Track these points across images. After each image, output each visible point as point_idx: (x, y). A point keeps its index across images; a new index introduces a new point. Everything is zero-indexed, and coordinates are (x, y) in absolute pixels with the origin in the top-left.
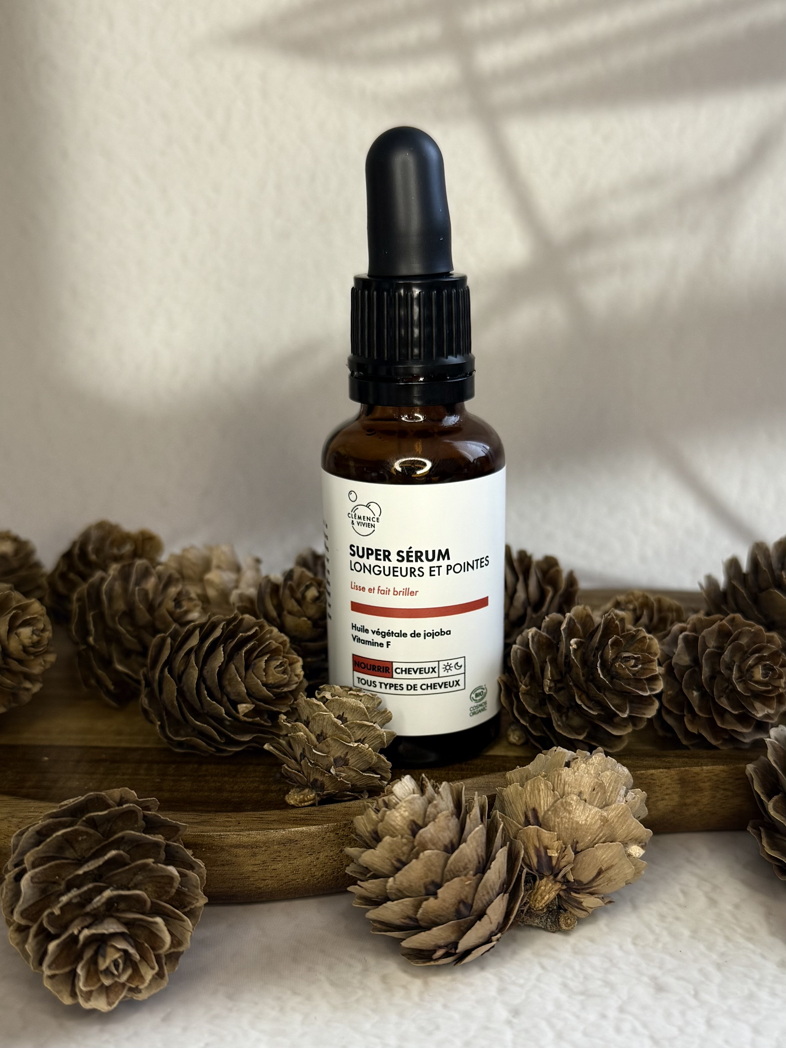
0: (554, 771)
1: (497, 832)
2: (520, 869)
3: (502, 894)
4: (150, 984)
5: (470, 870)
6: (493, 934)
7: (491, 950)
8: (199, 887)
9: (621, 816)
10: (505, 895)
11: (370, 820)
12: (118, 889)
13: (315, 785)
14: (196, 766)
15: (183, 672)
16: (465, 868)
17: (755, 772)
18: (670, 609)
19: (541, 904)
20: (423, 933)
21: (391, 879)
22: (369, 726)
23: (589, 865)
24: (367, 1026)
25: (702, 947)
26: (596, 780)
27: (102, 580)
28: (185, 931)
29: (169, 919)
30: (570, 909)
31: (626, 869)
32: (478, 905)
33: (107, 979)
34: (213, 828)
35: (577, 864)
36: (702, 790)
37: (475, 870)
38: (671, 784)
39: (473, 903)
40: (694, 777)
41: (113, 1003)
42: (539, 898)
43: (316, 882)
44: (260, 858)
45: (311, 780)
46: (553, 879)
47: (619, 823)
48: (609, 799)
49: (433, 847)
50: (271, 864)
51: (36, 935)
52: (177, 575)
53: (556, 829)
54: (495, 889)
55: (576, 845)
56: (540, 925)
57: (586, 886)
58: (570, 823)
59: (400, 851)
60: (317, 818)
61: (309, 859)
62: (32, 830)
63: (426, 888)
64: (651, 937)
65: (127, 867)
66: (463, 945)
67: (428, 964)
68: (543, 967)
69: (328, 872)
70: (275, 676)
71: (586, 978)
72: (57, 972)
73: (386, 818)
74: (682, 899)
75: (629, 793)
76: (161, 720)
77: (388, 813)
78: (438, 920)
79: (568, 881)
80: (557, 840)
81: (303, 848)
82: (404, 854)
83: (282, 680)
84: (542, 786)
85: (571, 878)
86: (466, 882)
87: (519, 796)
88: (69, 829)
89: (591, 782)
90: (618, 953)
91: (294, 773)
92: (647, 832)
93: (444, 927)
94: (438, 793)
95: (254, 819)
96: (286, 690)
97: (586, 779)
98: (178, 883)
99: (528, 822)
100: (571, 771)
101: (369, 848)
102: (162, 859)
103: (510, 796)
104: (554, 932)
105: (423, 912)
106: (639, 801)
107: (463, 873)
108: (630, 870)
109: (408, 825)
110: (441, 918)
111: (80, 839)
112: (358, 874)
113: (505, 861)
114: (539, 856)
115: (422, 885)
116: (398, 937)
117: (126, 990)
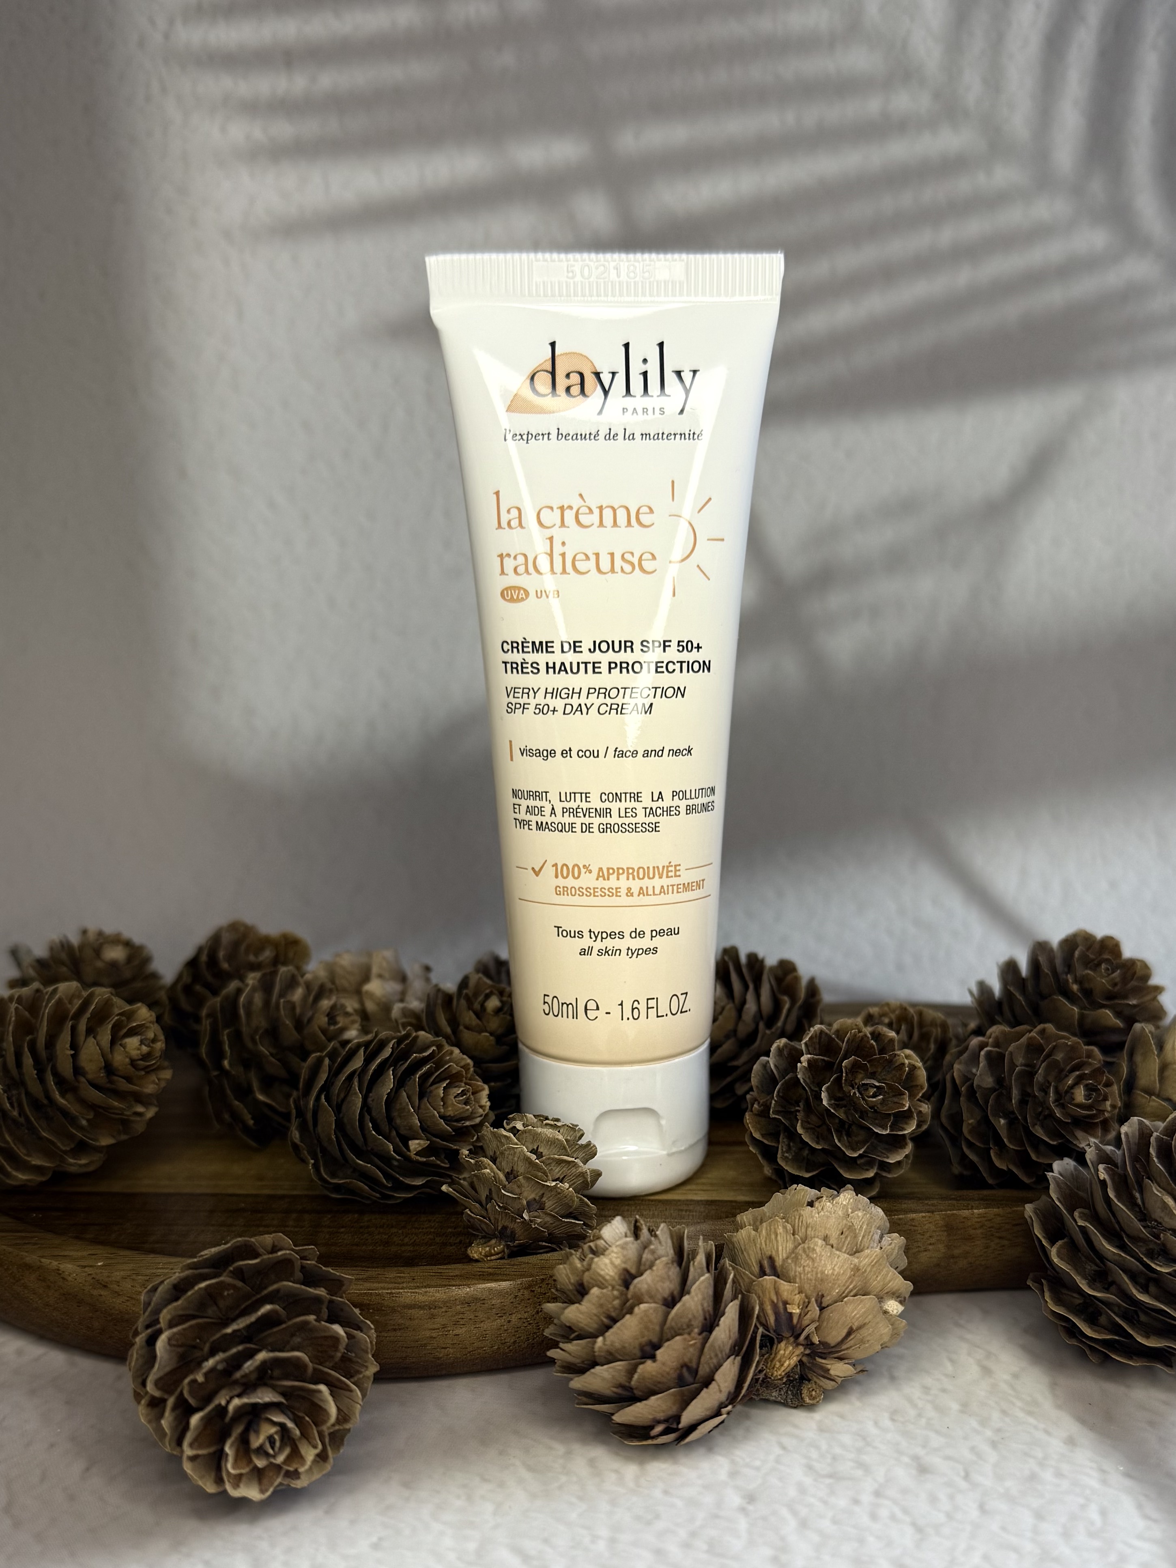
0: (794, 1211)
1: (726, 1284)
2: (754, 1330)
3: (733, 1357)
4: (311, 1468)
5: (695, 1328)
6: (723, 1406)
7: (720, 1426)
8: (369, 1351)
9: (875, 1264)
10: (737, 1358)
11: (574, 1269)
12: (272, 1351)
13: (503, 1234)
14: (356, 1216)
15: (343, 1100)
16: (689, 1325)
17: (1036, 1213)
18: (933, 1023)
19: (779, 1373)
20: (638, 1404)
21: (600, 1339)
22: (569, 1162)
23: (837, 1323)
24: (573, 1516)
25: (974, 1423)
26: (845, 1221)
27: (239, 991)
28: (353, 1403)
29: (335, 1389)
30: (815, 1379)
31: (882, 1328)
32: (703, 1370)
33: (258, 1458)
34: (382, 1285)
35: (823, 1322)
36: (972, 1238)
37: (700, 1328)
38: (936, 1231)
39: (698, 1367)
40: (963, 1222)
41: (267, 1490)
42: (778, 1365)
43: (507, 1351)
44: (440, 1321)
45: (499, 1228)
46: (795, 1342)
47: (872, 1273)
48: (860, 1245)
49: (650, 1301)
50: (452, 1328)
51: (174, 1409)
52: (329, 985)
53: (798, 1280)
54: (725, 1350)
55: (822, 1298)
57: (834, 1350)
58: (814, 1273)
59: (610, 1306)
60: (508, 1273)
61: (499, 1322)
62: (168, 1284)
63: (642, 1349)
64: (912, 1413)
65: (284, 1326)
66: (687, 1418)
67: (644, 1443)
68: (784, 1448)
69: (522, 1338)
70: (455, 1106)
71: (834, 1458)
72: (200, 1452)
73: (593, 1266)
74: (950, 1368)
75: (884, 1239)
76: (314, 1157)
77: (596, 1260)
78: (656, 1389)
79: (813, 1344)
80: (799, 1293)
81: (491, 1309)
82: (615, 1309)
83: (462, 1112)
84: (780, 1230)
85: (816, 1340)
86: (691, 1341)
87: (752, 1242)
88: (213, 1281)
89: (839, 1224)
90: (873, 1430)
91: (478, 1219)
92: (906, 1284)
93: (667, 1395)
94: (656, 1236)
96: (468, 1123)
97: (832, 1221)
98: (344, 1346)
99: (763, 1273)
100: (814, 1211)
101: (573, 1303)
102: (325, 1317)
103: (742, 1243)
104: (795, 1408)
105: (639, 1378)
106: (897, 1248)
107: (686, 1331)
108: (886, 1330)
109: (620, 1275)
110: (659, 1385)
111: (226, 1293)
112: (559, 1335)
113: (736, 1317)
114: (777, 1314)
115: (637, 1346)
116: (607, 1410)
117: (282, 1474)
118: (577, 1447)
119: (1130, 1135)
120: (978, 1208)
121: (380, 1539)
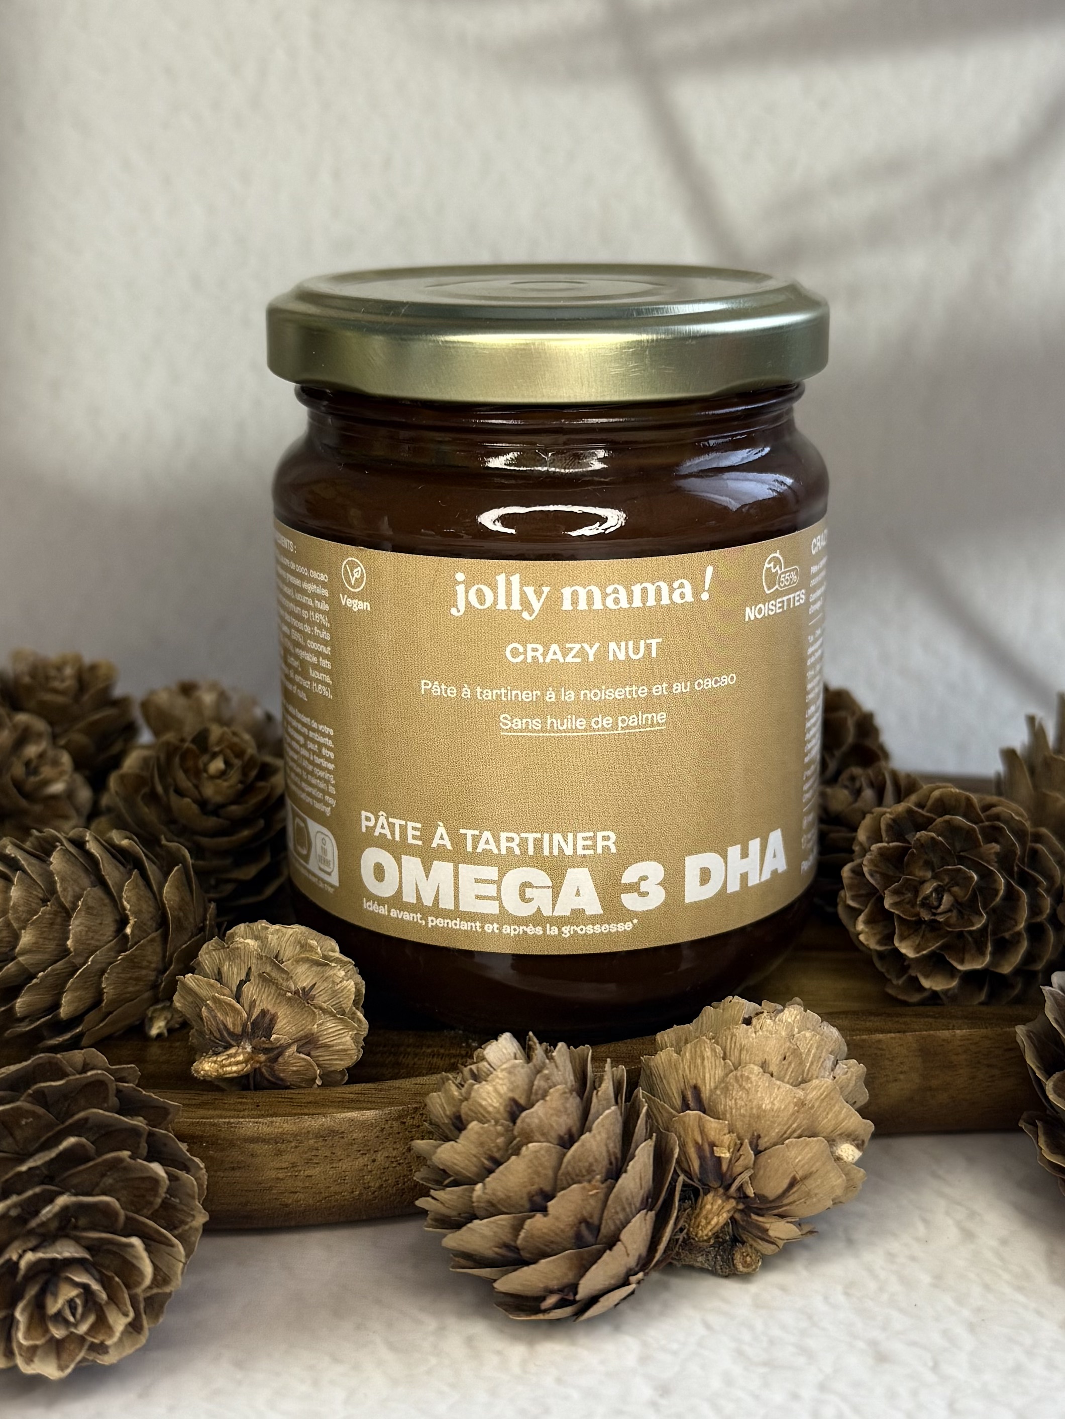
0: (725, 1030)
1: (637, 1118)
2: (672, 1177)
3: (645, 1211)
4: (121, 1340)
5: (598, 1174)
6: (632, 1273)
7: (629, 1298)
8: (196, 1196)
9: (825, 1098)
10: (650, 1213)
11: (450, 1098)
12: (76, 1195)
16: (590, 1171)
17: (1029, 1037)
19: (705, 1232)
20: (525, 1268)
21: (479, 1186)
23: (777, 1171)
24: (442, 1407)
25: (948, 1300)
26: (788, 1044)
28: (174, 1261)
29: (152, 1243)
30: (751, 1242)
31: (833, 1179)
32: (607, 1228)
33: (57, 1329)
34: (218, 1112)
35: (759, 1169)
36: (954, 1066)
37: (603, 1175)
38: (908, 1056)
39: (600, 1222)
40: (942, 1045)
41: (67, 1367)
42: (703, 1222)
43: (370, 1198)
44: (288, 1158)
46: (725, 1194)
47: (821, 1109)
48: (807, 1074)
49: (542, 1140)
50: (303, 1168)
53: (728, 1116)
54: (634, 1202)
55: (757, 1140)
56: (706, 1265)
57: (773, 1205)
58: (748, 1108)
59: (493, 1145)
60: (373, 1099)
61: (361, 1161)
63: (531, 1200)
64: (872, 1286)
65: (91, 1164)
66: (587, 1286)
67: (533, 1318)
68: (708, 1326)
69: (390, 1181)
71: (771, 1342)
73: (473, 1094)
74: (922, 1230)
75: (838, 1066)
77: (477, 1086)
78: (548, 1250)
79: (746, 1197)
80: (729, 1133)
81: (352, 1144)
82: (498, 1148)
84: (708, 1053)
85: (750, 1192)
86: (591, 1191)
87: (673, 1067)
88: (8, 1107)
89: (781, 1047)
90: (821, 1307)
92: (866, 1124)
93: (558, 1259)
94: (551, 1058)
95: (280, 1099)
97: (773, 1042)
98: (165, 1190)
99: (686, 1106)
100: (750, 1030)
101: (447, 1139)
102: (143, 1153)
103: (661, 1068)
104: (726, 1277)
105: (526, 1236)
106: (854, 1078)
107: (585, 1178)
108: (839, 1181)
109: (506, 1106)
110: (554, 1246)
111: (23, 1122)
112: (431, 1180)
113: (650, 1161)
114: (702, 1158)
115: (525, 1195)
116: (488, 1276)
117: (86, 1347)
118: (452, 1322)
120: (960, 1028)
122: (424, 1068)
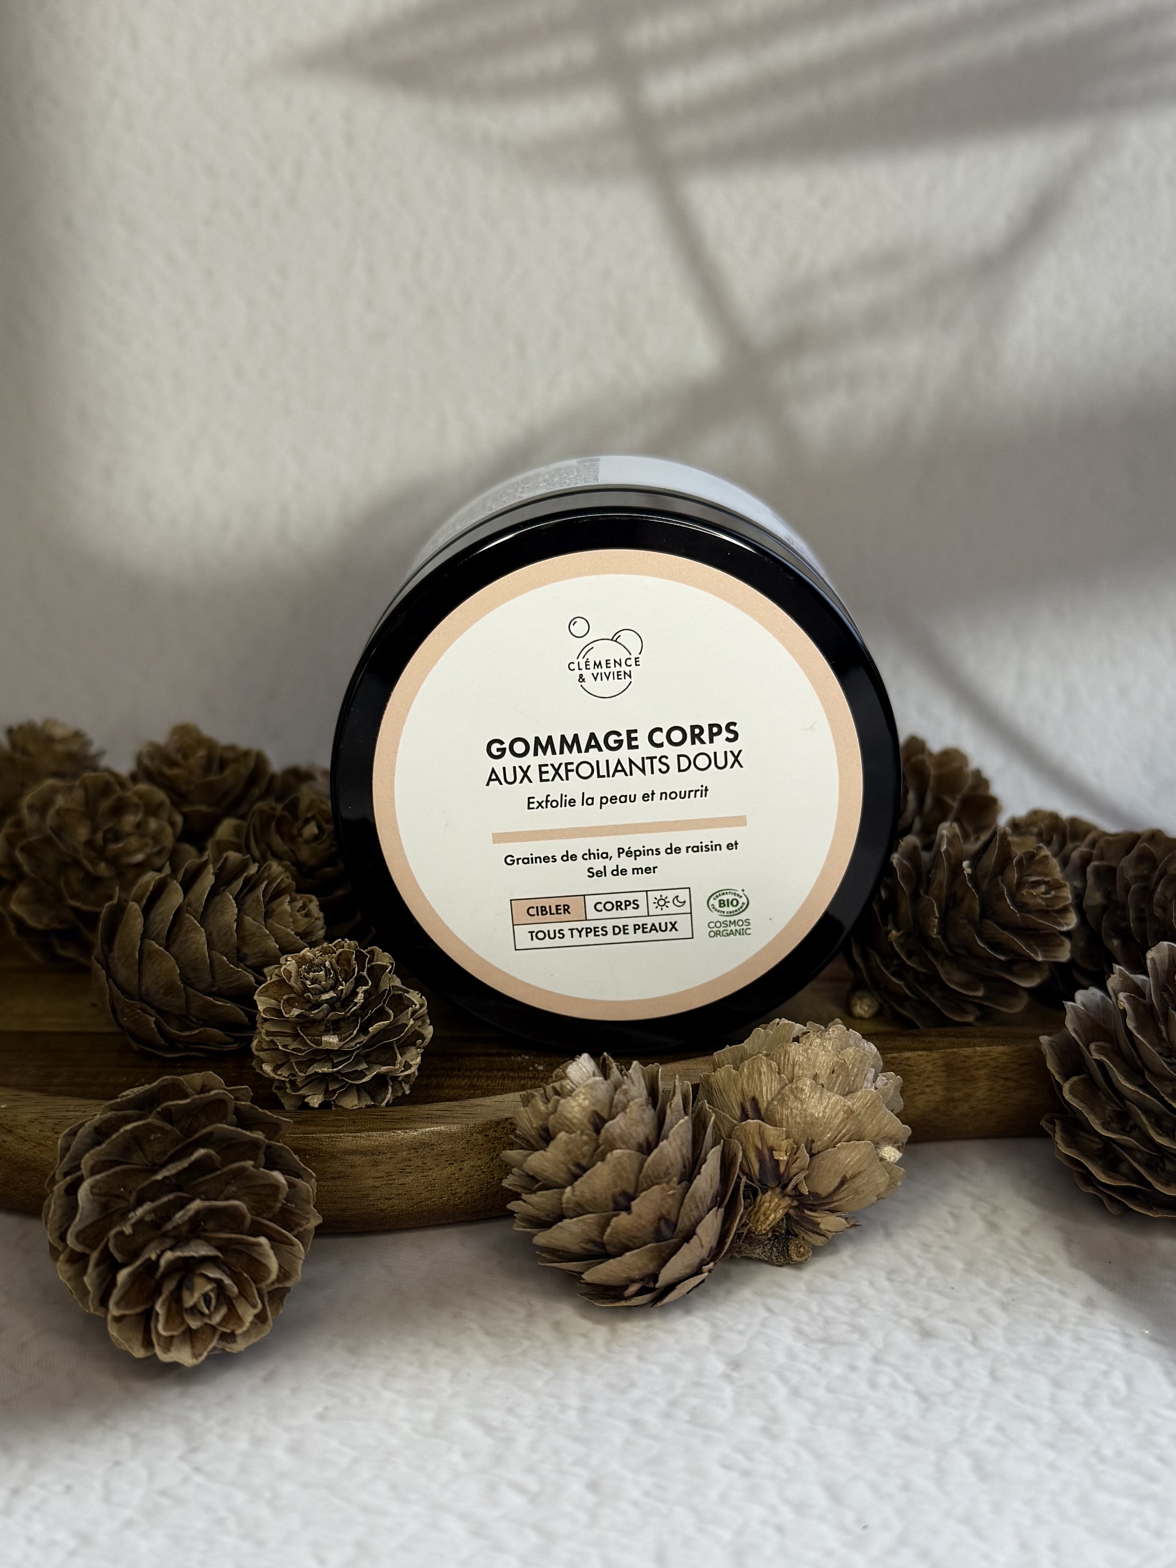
0: (779, 1048)
1: (706, 1127)
2: (736, 1180)
3: (716, 1208)
4: (248, 1331)
5: (673, 1176)
6: (705, 1263)
7: (700, 1286)
8: (311, 1201)
9: (870, 1106)
10: (719, 1209)
11: (537, 1112)
12: (207, 1199)
16: (667, 1174)
17: (1051, 1045)
19: (764, 1227)
20: (611, 1261)
21: (569, 1189)
23: (829, 1171)
24: (539, 1383)
25: (980, 1283)
26: (835, 1059)
28: (295, 1258)
29: (276, 1243)
30: (803, 1234)
31: (878, 1177)
32: (684, 1223)
33: (195, 1320)
34: (318, 1129)
35: (813, 1170)
36: (976, 1079)
37: (679, 1176)
38: (933, 1072)
39: (677, 1219)
40: (965, 1061)
41: (200, 1355)
42: (762, 1218)
43: (458, 1202)
44: (384, 1168)
46: (781, 1192)
47: (867, 1116)
48: (853, 1085)
49: (624, 1147)
50: (398, 1177)
51: (98, 1264)
53: (784, 1124)
54: (706, 1203)
55: (812, 1144)
56: (763, 1256)
57: (825, 1201)
58: (803, 1116)
59: (578, 1153)
61: (449, 1170)
62: (89, 1126)
63: (615, 1201)
64: (911, 1272)
65: (219, 1172)
66: (666, 1275)
67: (617, 1304)
68: (769, 1310)
69: (475, 1188)
71: (827, 1321)
72: (127, 1312)
73: (559, 1108)
74: (951, 1223)
75: (878, 1078)
77: (562, 1101)
78: (631, 1244)
79: (802, 1195)
80: (786, 1138)
81: (440, 1155)
82: (584, 1156)
84: (764, 1069)
85: (805, 1190)
86: (669, 1191)
87: (733, 1082)
88: (140, 1123)
89: (830, 1061)
90: (869, 1291)
92: (904, 1128)
93: (641, 1251)
94: (627, 1075)
95: (374, 1116)
97: (822, 1058)
98: (285, 1195)
99: (745, 1116)
100: (801, 1048)
101: (537, 1150)
102: (263, 1164)
103: (721, 1083)
104: (780, 1266)
105: (612, 1233)
106: (893, 1088)
107: (663, 1180)
108: (883, 1179)
109: (590, 1118)
110: (635, 1240)
111: (152, 1138)
112: (519, 1186)
113: (718, 1164)
114: (762, 1161)
115: (610, 1197)
116: (573, 1269)
117: (217, 1337)
119: (1158, 962)
120: (980, 1046)
121: (326, 1409)
122: (497, 1089)
